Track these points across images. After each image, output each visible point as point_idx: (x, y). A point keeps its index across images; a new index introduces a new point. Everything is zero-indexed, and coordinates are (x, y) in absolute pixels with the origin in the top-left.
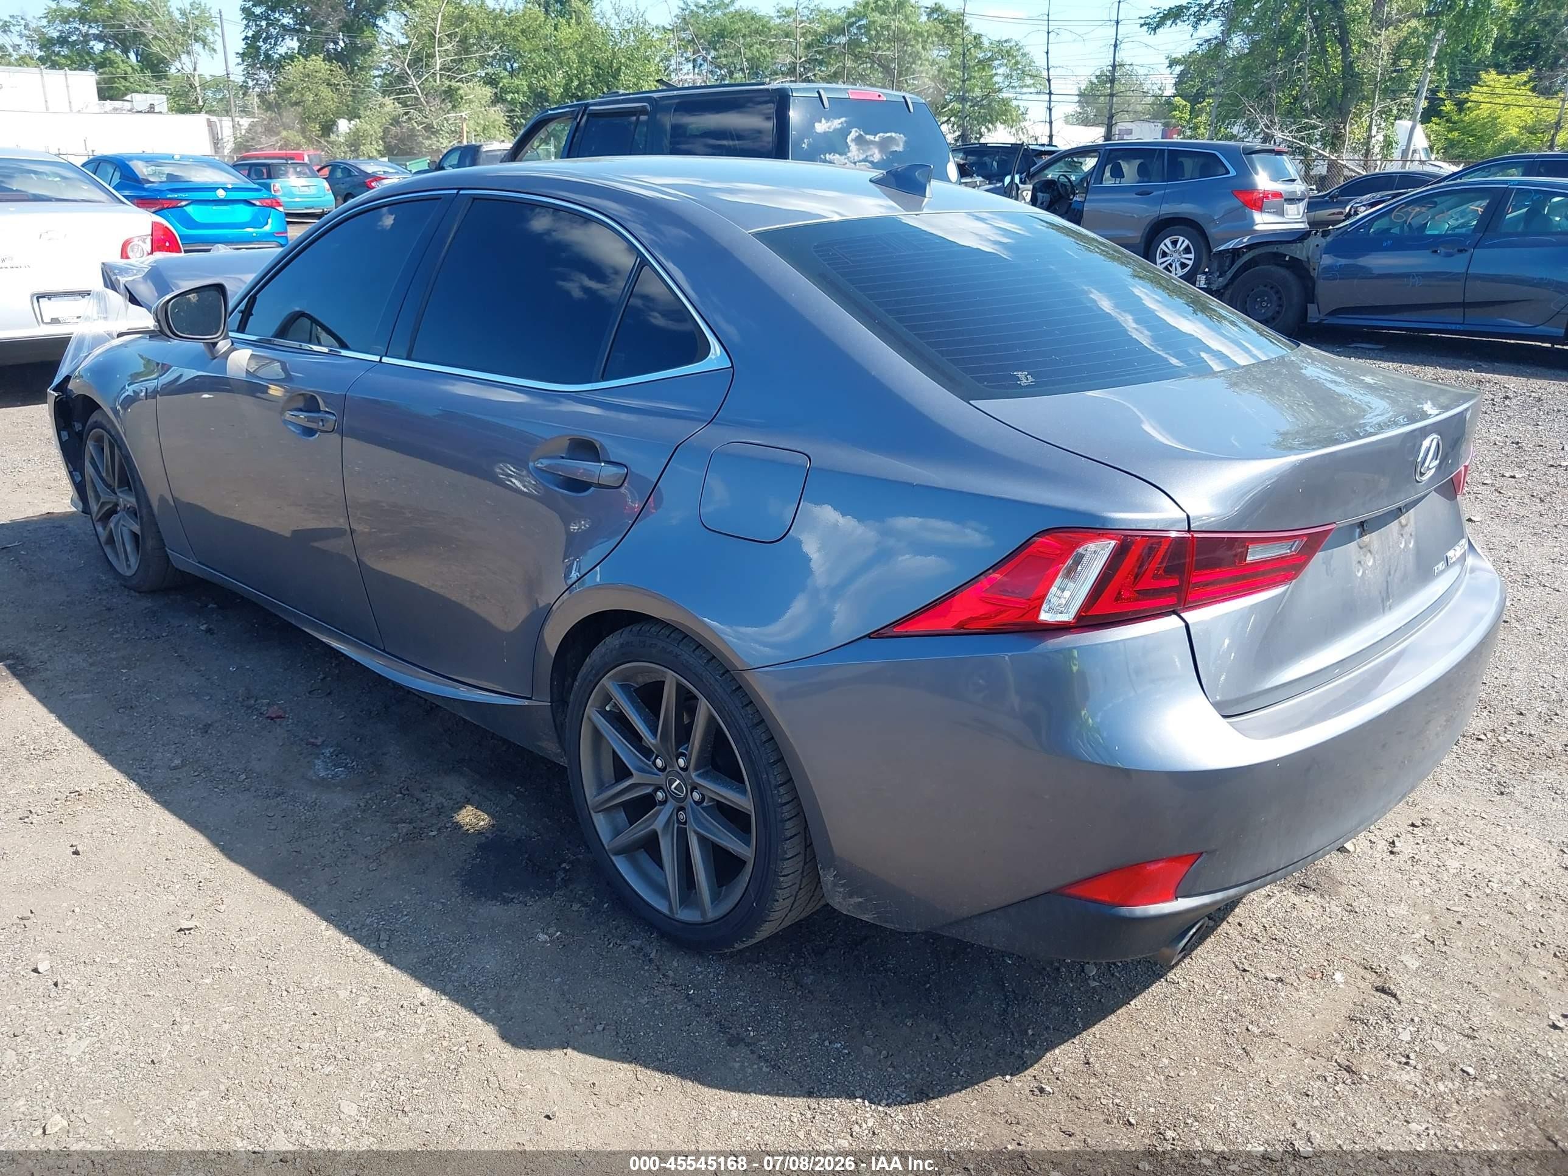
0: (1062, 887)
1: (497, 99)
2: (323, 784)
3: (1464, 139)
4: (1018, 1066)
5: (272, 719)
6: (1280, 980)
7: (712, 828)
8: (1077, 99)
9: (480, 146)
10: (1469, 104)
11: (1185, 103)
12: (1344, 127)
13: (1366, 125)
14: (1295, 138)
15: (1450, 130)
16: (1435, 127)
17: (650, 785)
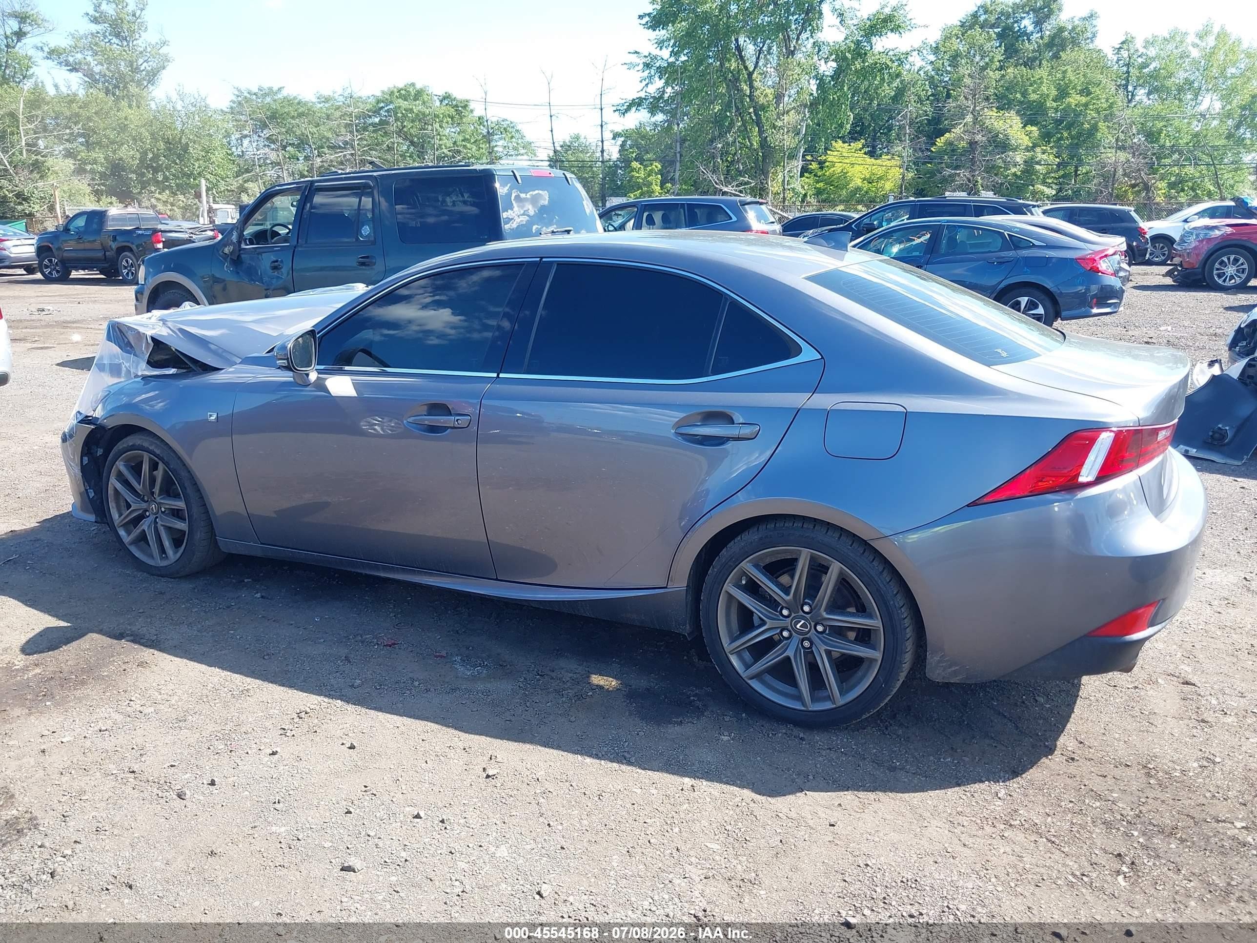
0: (1094, 631)
1: (80, 171)
2: (474, 679)
3: (827, 188)
4: (1050, 750)
5: (390, 646)
6: (1136, 687)
7: (834, 643)
8: (548, 163)
9: (106, 211)
10: (827, 164)
11: (639, 166)
12: (767, 183)
13: (780, 181)
14: (736, 191)
15: (818, 182)
16: (807, 180)
17: (778, 628)
